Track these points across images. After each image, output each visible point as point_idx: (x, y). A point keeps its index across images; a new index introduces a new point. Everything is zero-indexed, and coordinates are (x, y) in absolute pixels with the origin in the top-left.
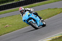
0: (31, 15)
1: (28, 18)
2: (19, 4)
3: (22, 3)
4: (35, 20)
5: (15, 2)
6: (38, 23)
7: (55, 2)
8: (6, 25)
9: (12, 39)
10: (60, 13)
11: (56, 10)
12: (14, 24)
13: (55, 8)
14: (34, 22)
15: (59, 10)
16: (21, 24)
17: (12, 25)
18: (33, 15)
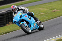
0: (23, 16)
1: (19, 20)
4: (28, 23)
6: (32, 26)
8: (54, 10)
9: (59, 24)
14: (26, 25)
18: (26, 16)
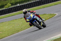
2: (8, 11)
3: (12, 10)
5: (5, 9)
7: (44, 8)
10: (48, 19)
11: (45, 16)
12: (4, 31)
13: (44, 14)
15: (47, 16)
16: (11, 31)
17: (2, 31)
